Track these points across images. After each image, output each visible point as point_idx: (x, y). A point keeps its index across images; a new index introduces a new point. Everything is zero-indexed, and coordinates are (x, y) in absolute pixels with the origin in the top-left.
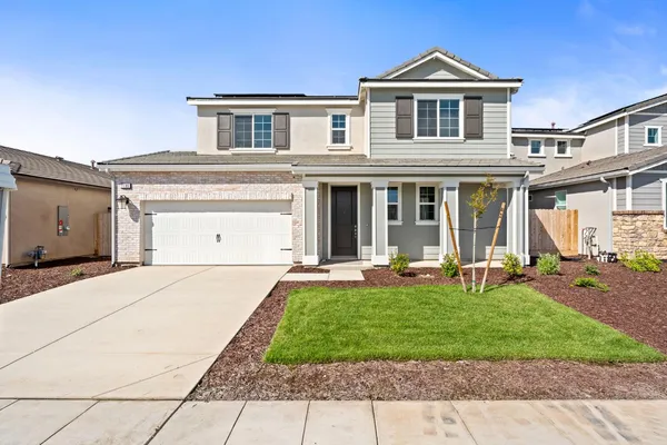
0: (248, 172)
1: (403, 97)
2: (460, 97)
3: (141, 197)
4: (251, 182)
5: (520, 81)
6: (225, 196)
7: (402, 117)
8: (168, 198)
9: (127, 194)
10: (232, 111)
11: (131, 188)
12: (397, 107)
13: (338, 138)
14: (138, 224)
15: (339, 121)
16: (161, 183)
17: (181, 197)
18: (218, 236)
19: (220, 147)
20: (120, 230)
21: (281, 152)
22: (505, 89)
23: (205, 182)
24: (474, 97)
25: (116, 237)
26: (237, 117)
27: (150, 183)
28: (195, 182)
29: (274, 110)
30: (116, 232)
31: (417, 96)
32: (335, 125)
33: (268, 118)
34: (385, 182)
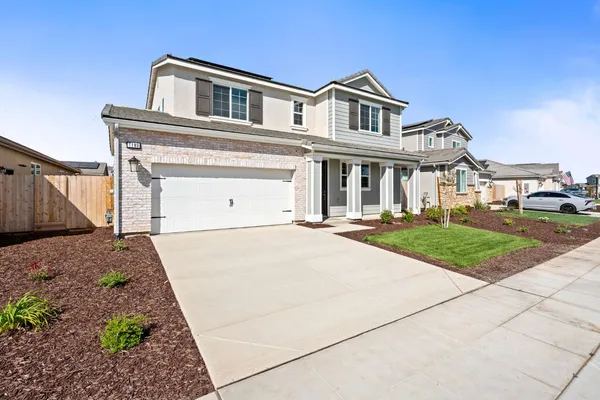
0: (262, 143)
1: (353, 100)
2: (380, 106)
3: (155, 160)
4: (264, 153)
5: (407, 103)
6: (243, 163)
7: (353, 114)
8: (186, 162)
9: (138, 155)
10: (211, 79)
11: (140, 149)
12: (350, 106)
13: (298, 120)
14: (149, 190)
15: (299, 107)
16: (176, 146)
17: (200, 161)
18: (231, 201)
19: (199, 113)
20: (124, 195)
21: (256, 126)
22: (399, 107)
23: (223, 148)
24: (387, 108)
25: (120, 204)
26: (215, 86)
27: (164, 145)
28: (213, 148)
29: (249, 87)
30: (120, 198)
31: (361, 101)
32: (296, 110)
33: (244, 93)
34: (359, 161)
